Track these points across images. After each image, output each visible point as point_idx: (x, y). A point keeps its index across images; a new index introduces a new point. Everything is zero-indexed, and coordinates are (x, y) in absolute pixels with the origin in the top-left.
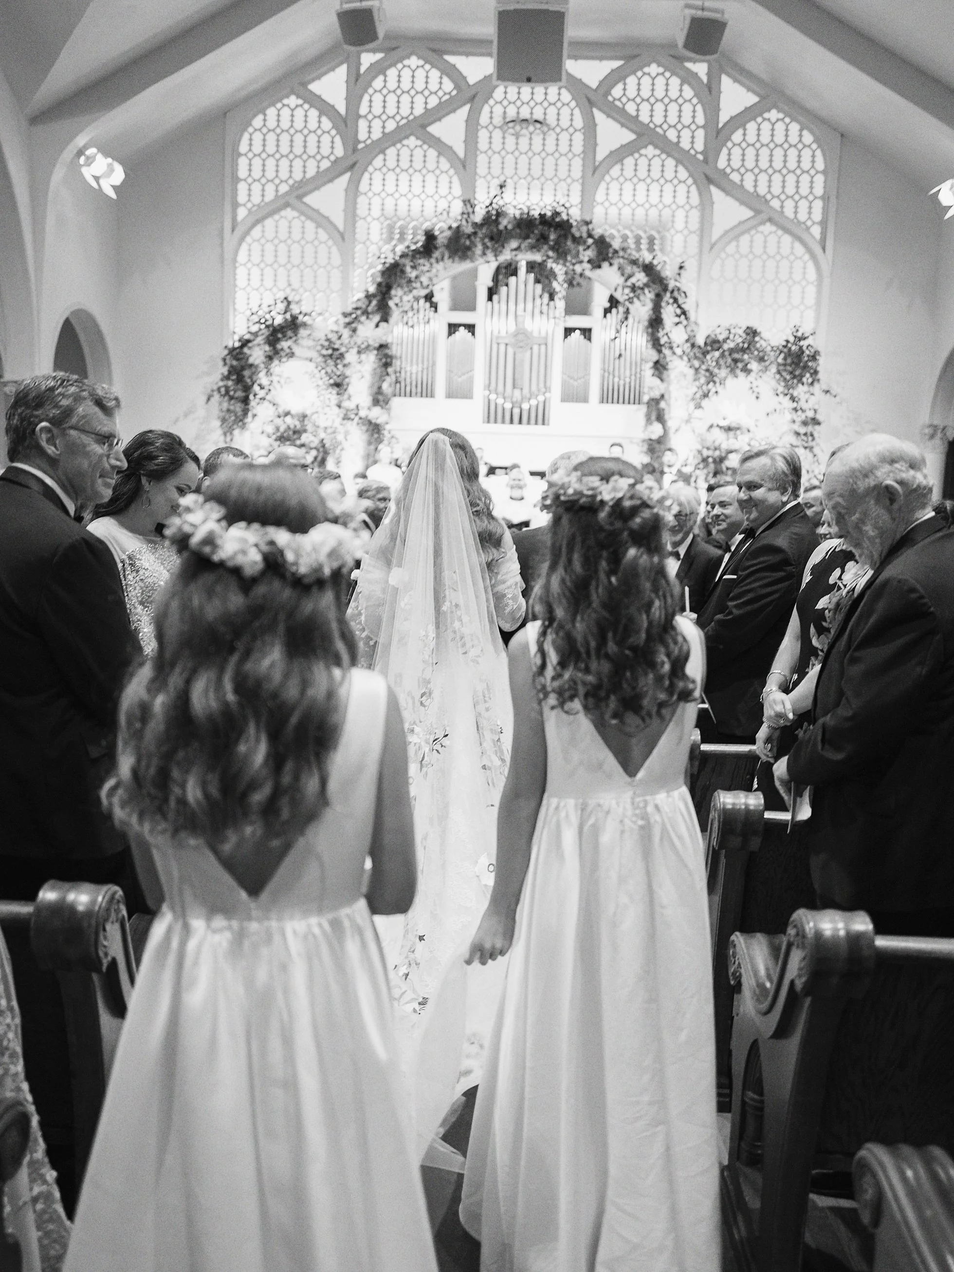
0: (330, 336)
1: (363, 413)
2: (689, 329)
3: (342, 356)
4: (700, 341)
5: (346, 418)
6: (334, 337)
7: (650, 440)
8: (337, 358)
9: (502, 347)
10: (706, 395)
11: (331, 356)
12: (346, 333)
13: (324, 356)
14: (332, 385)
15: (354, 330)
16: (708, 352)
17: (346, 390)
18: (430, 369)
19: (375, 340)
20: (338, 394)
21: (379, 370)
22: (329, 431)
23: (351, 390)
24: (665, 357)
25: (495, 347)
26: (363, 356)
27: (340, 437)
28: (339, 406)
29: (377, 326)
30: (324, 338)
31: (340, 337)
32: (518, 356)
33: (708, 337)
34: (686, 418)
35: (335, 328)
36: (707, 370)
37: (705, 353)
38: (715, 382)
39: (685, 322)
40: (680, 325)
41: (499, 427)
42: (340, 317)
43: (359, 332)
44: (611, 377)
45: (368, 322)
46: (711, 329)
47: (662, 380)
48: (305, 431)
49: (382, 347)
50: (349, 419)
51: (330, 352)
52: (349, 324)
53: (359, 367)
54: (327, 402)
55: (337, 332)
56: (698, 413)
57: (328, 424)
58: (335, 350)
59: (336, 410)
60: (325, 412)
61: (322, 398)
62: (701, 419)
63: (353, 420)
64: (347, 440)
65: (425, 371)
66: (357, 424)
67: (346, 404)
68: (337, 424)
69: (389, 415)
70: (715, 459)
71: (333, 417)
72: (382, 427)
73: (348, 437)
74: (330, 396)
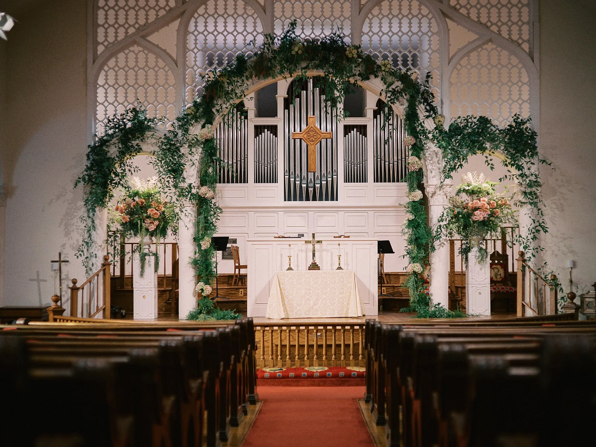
0: (168, 135)
1: (194, 191)
2: (437, 120)
3: (178, 149)
4: (446, 128)
5: (181, 194)
6: (171, 136)
7: (414, 202)
8: (174, 152)
9: (298, 141)
10: (453, 169)
11: (169, 149)
12: (180, 132)
13: (163, 150)
14: (169, 171)
15: (187, 131)
16: (453, 137)
17: (181, 175)
18: (243, 161)
19: (201, 137)
20: (174, 178)
21: (205, 159)
22: (168, 205)
23: (185, 174)
24: (421, 141)
25: (292, 141)
26: (194, 150)
27: (177, 210)
28: (176, 187)
29: (203, 127)
30: (163, 137)
31: (176, 136)
32: (311, 148)
33: (451, 125)
34: (439, 185)
35: (172, 129)
36: (453, 149)
37: (450, 137)
38: (458, 157)
39: (434, 116)
40: (431, 118)
41: (298, 203)
42: (175, 121)
43: (190, 132)
44: (383, 161)
45: (195, 124)
46: (454, 120)
47: (420, 159)
48: (150, 206)
49: (207, 141)
50: (184, 196)
51: (168, 146)
52: (182, 126)
53: (190, 157)
54: (167, 184)
55: (173, 132)
56: (448, 181)
57: (168, 200)
58: (171, 144)
59: (173, 190)
60: (165, 191)
61: (163, 180)
62: (452, 185)
63: (187, 196)
64: (182, 212)
65: (239, 162)
66: (190, 198)
67: (182, 185)
68: (174, 199)
69: (214, 191)
70: (464, 215)
71: (171, 195)
72: (209, 201)
73: (183, 210)
74: (169, 179)
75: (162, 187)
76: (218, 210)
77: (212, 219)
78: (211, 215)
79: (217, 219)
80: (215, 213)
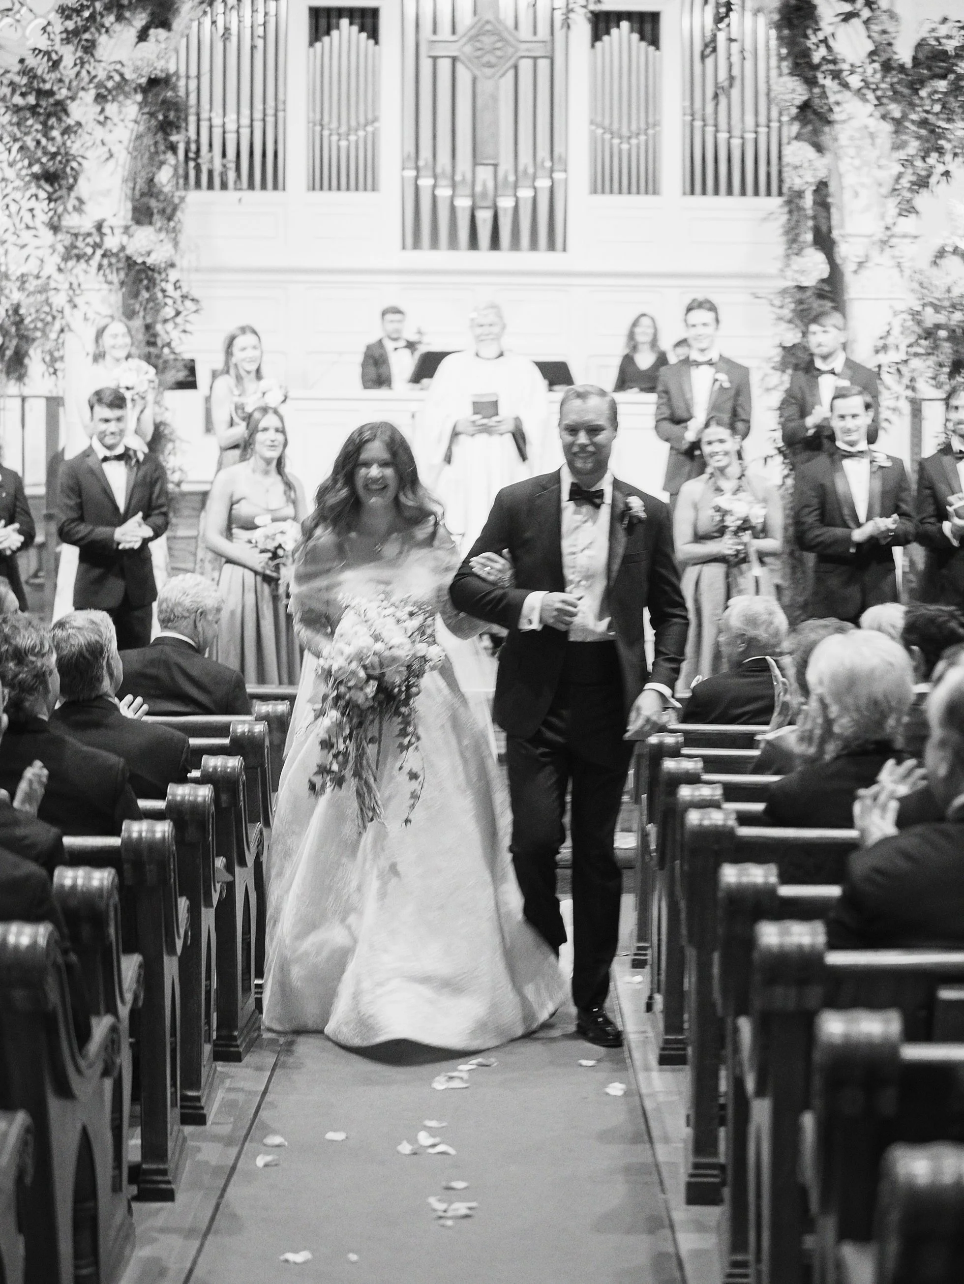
0: (31, 62)
1: (112, 243)
2: (875, 28)
3: (60, 108)
4: (904, 54)
5: (72, 254)
6: (41, 66)
7: (801, 288)
8: (49, 116)
9: (444, 66)
10: (922, 183)
11: (33, 110)
12: (69, 54)
13: (17, 109)
14: (36, 177)
15: (90, 48)
16: (922, 82)
17: (70, 188)
18: (270, 120)
19: (136, 69)
20: (50, 199)
21: (148, 141)
22: (32, 285)
23: (83, 188)
24: (824, 95)
25: (426, 65)
26: (111, 109)
27: (59, 300)
28: (55, 228)
29: (143, 36)
30: (17, 67)
31: (55, 65)
32: (485, 87)
33: (919, 46)
34: (881, 234)
35: (43, 43)
36: (923, 123)
37: (915, 85)
38: (940, 150)
39: (866, 13)
40: (855, 21)
41: (443, 258)
42: (54, 17)
43: (99, 52)
44: (710, 129)
45: (118, 27)
46: (928, 26)
47: (819, 148)
49: (154, 83)
50: (79, 257)
51: (31, 100)
52: (76, 32)
53: (100, 133)
54: (27, 217)
55: (48, 53)
56: (907, 224)
57: (31, 267)
58: (41, 93)
59: (47, 235)
60: (21, 242)
61: (14, 208)
62: (916, 237)
63: (89, 259)
64: (75, 306)
65: (258, 126)
66: (100, 267)
67: (71, 221)
68: (50, 269)
69: (176, 244)
70: (954, 331)
71: (40, 253)
72: (160, 273)
73: (77, 300)
74: (33, 203)
75: (12, 229)
76: (188, 303)
77: (167, 333)
78: (165, 321)
79: (185, 331)
80: (178, 313)
